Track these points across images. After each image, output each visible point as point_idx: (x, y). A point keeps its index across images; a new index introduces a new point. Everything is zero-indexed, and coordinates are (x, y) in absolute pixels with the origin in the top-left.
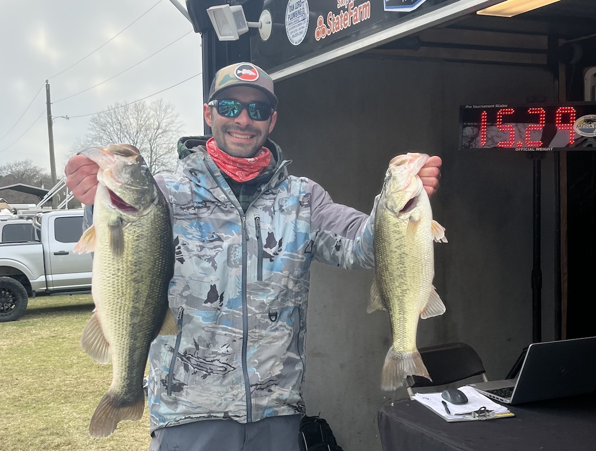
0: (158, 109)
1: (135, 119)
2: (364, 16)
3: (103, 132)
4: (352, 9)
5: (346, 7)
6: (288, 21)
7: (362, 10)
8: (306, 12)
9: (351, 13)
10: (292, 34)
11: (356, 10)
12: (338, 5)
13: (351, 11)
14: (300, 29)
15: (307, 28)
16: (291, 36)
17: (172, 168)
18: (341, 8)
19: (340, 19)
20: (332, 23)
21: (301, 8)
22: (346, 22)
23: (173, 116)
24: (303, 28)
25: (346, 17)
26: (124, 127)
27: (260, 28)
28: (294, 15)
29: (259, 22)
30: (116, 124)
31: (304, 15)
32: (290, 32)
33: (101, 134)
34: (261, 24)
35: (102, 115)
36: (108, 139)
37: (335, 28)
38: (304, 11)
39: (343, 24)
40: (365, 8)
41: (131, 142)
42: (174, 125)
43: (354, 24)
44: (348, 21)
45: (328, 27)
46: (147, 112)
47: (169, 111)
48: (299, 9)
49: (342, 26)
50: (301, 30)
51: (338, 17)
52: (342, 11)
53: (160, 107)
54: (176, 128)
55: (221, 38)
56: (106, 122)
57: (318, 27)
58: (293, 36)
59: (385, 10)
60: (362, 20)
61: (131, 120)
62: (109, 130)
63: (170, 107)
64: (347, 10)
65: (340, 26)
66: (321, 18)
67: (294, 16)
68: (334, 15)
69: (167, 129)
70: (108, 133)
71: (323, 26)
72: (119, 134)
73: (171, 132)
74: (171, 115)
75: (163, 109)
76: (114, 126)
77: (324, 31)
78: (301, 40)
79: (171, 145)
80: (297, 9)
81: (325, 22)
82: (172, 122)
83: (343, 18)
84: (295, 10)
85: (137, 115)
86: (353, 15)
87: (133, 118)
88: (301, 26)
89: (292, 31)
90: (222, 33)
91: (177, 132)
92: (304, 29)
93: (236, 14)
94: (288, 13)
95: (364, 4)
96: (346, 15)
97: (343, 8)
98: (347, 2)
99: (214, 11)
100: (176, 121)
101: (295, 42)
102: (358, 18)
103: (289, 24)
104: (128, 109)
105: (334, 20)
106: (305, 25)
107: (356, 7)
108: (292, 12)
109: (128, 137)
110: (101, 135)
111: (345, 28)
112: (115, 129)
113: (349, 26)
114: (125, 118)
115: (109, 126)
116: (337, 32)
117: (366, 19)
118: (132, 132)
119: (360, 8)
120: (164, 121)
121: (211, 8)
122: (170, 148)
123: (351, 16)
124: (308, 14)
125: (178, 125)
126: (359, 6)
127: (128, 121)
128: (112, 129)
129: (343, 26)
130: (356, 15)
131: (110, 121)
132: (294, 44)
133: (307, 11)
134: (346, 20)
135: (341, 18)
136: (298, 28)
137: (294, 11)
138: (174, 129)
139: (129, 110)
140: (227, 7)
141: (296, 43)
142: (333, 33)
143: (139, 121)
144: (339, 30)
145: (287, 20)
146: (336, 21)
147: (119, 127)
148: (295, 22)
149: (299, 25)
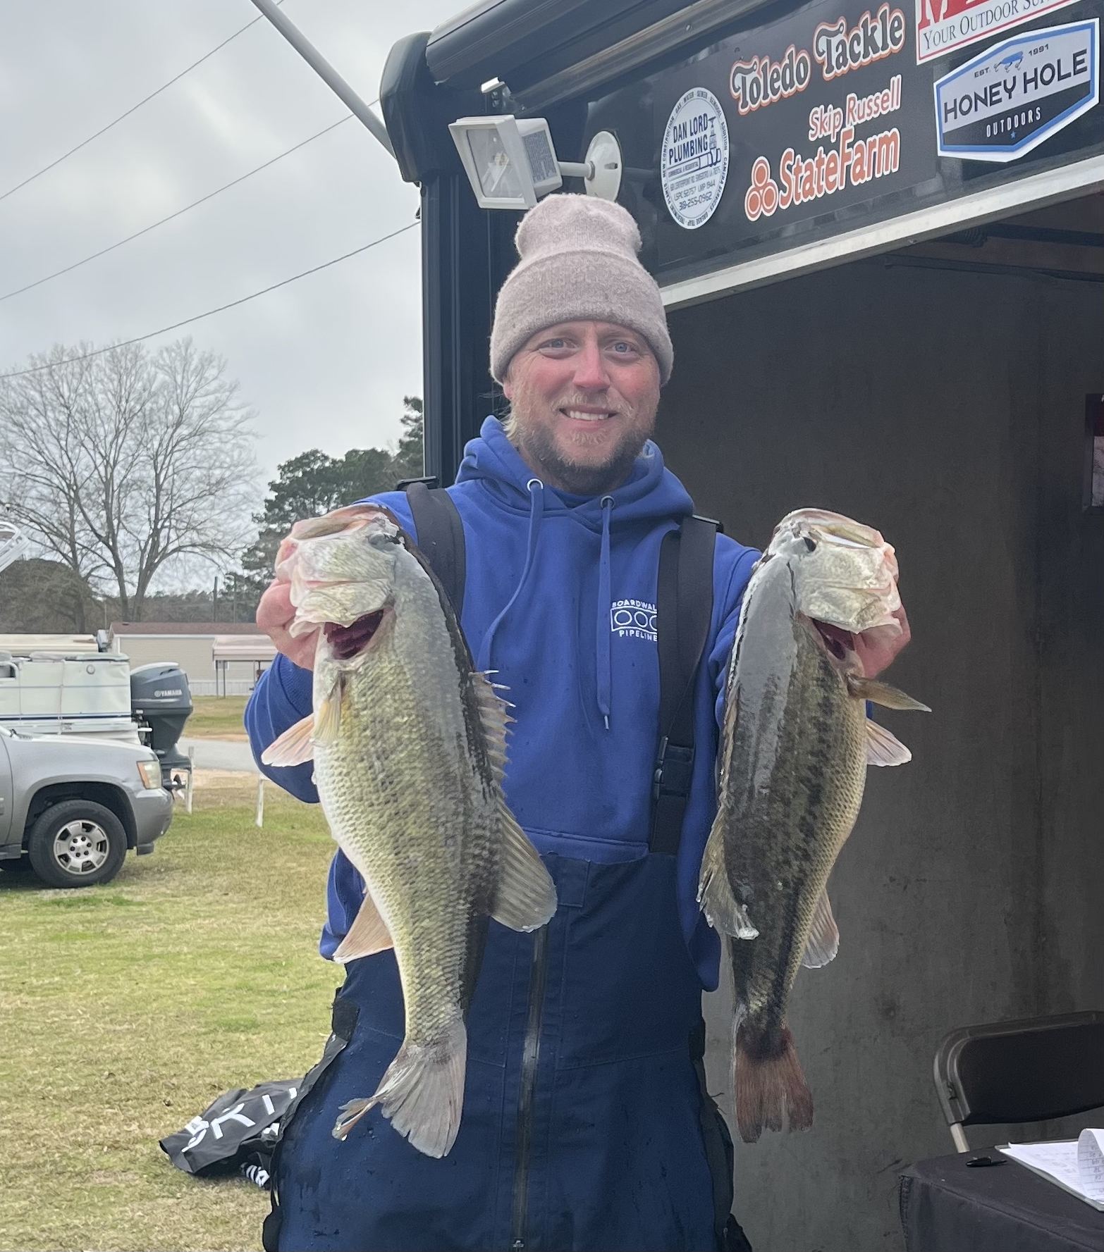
0: (180, 370)
1: (110, 396)
2: (883, 165)
3: (15, 429)
4: (851, 145)
5: (833, 140)
6: (668, 166)
7: (876, 150)
8: (720, 144)
9: (847, 157)
10: (681, 200)
11: (860, 149)
12: (811, 132)
13: (847, 151)
14: (702, 187)
15: (723, 186)
16: (677, 205)
17: (220, 537)
18: (820, 142)
19: (815, 169)
20: (793, 177)
21: (708, 132)
22: (831, 179)
23: (221, 387)
24: (711, 185)
25: (832, 165)
26: (77, 416)
27: (591, 178)
28: (688, 149)
29: (587, 164)
30: (54, 410)
31: (714, 152)
32: (672, 194)
33: (12, 437)
34: (593, 169)
35: (14, 382)
36: (31, 452)
37: (800, 191)
38: (714, 142)
39: (823, 183)
40: (884, 146)
41: (99, 460)
42: (227, 414)
43: (855, 184)
44: (838, 175)
45: (781, 187)
46: (145, 376)
47: (211, 373)
48: (700, 135)
49: (820, 190)
50: (706, 191)
51: (810, 163)
52: (821, 148)
53: (186, 361)
54: (231, 423)
55: (484, 202)
56: (25, 402)
57: (753, 186)
58: (683, 206)
59: (940, 153)
60: (878, 176)
61: (100, 397)
62: (34, 426)
63: (214, 363)
64: (836, 146)
65: (815, 186)
66: (761, 163)
67: (686, 151)
68: (799, 157)
69: (206, 425)
70: (31, 434)
71: (767, 185)
72: (63, 436)
73: (217, 435)
74: (214, 385)
75: (192, 367)
76: (50, 414)
77: (769, 198)
78: (704, 217)
79: (217, 472)
80: (694, 137)
81: (775, 175)
82: (219, 406)
83: (824, 167)
84: (689, 138)
85: (116, 383)
86: (851, 162)
87: (105, 392)
88: (705, 181)
89: (680, 190)
90: (486, 189)
91: (235, 436)
92: (714, 189)
93: (531, 141)
94: (669, 143)
95: (881, 135)
96: (833, 159)
97: (826, 143)
98: (835, 127)
99: (468, 131)
100: (231, 404)
101: (687, 220)
102: (865, 169)
103: (673, 173)
104: (90, 365)
105: (799, 170)
106: (717, 179)
107: (861, 142)
108: (680, 142)
109: (90, 445)
110: (10, 440)
111: (830, 192)
112: (53, 423)
113: (841, 188)
114: (81, 391)
115: (33, 412)
116: (805, 201)
117: (886, 173)
118: (101, 431)
119: (872, 145)
120: (197, 402)
121: (460, 122)
122: (213, 481)
123: (846, 164)
124: (727, 151)
125: (238, 415)
126: (869, 140)
127: (90, 399)
128: (41, 421)
129: (825, 187)
130: (859, 162)
131: (37, 397)
132: (685, 226)
133: (722, 142)
134: (834, 171)
135: (819, 166)
136: (698, 184)
137: (685, 141)
138: (223, 425)
139: (94, 368)
140: (507, 122)
141: (691, 223)
142: (797, 203)
143: (124, 403)
144: (812, 198)
145: (666, 162)
146: (805, 174)
147: (62, 418)
148: (686, 168)
149: (699, 177)
